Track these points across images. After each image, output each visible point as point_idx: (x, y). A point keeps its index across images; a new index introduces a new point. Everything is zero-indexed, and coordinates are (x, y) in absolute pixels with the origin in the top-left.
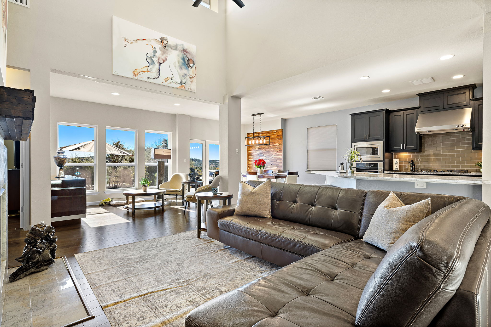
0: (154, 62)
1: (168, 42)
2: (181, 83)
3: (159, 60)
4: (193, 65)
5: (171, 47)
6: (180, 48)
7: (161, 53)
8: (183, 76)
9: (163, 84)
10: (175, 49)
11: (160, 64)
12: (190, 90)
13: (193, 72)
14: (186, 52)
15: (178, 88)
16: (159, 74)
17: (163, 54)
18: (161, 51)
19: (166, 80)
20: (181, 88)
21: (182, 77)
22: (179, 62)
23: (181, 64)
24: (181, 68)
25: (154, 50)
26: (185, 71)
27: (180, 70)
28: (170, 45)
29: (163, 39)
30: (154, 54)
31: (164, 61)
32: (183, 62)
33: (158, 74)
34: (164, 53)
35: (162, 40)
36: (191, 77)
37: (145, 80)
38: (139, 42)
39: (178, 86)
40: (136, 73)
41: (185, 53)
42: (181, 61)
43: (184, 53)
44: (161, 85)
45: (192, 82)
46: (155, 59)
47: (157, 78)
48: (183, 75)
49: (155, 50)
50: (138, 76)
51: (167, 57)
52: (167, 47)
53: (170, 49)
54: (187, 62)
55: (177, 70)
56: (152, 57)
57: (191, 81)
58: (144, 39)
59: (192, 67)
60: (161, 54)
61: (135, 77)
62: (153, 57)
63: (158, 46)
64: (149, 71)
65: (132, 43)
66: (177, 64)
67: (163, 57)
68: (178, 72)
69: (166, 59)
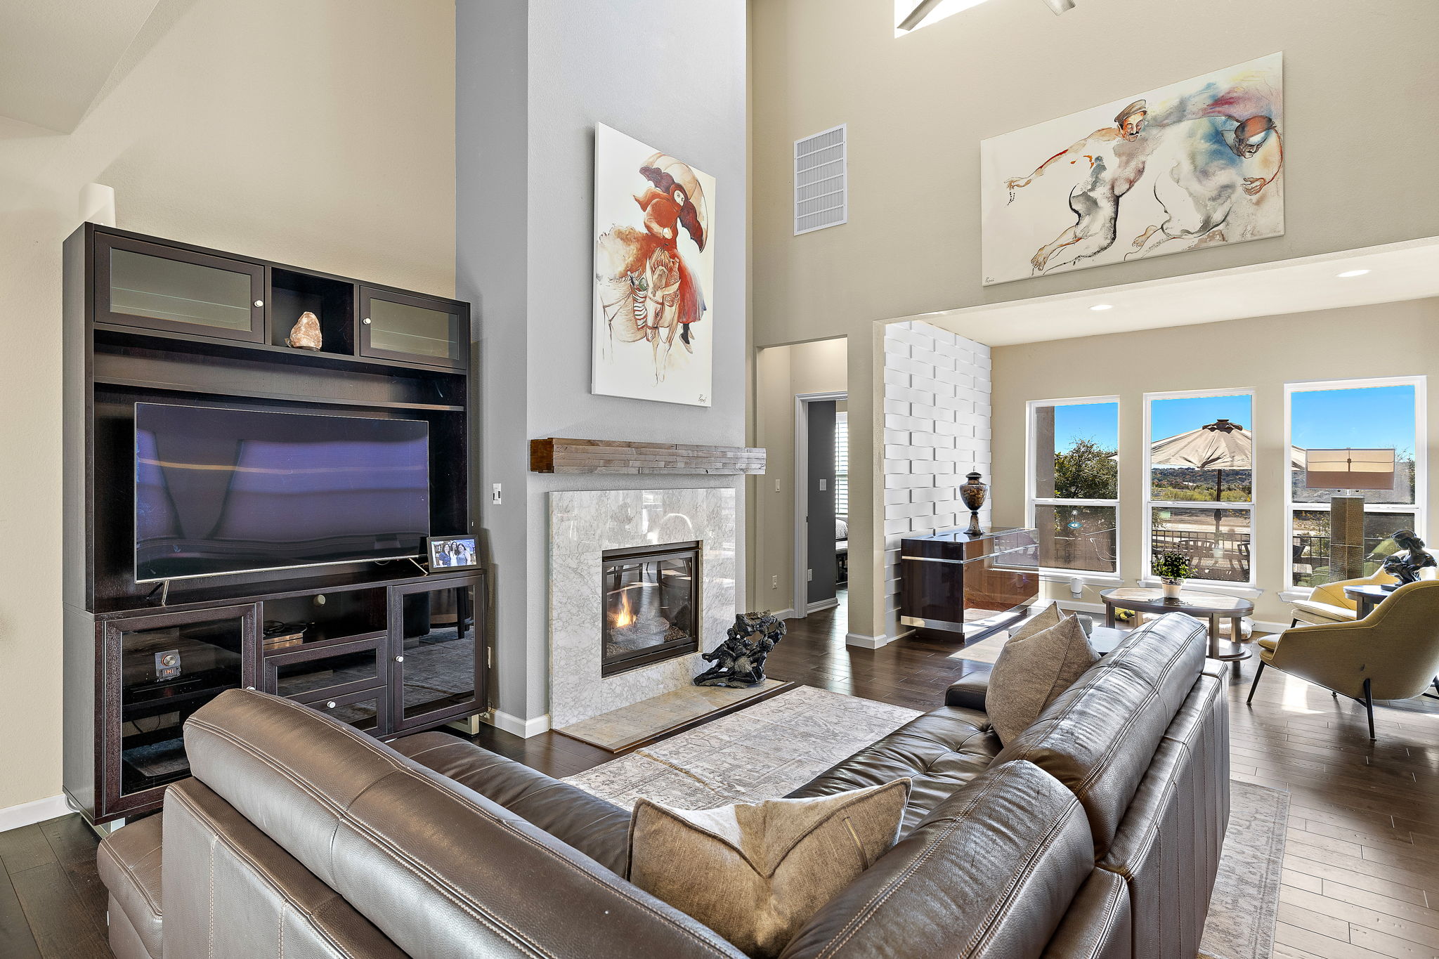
0: (1095, 202)
1: (1145, 112)
2: (1207, 226)
3: (1113, 188)
4: (1262, 134)
5: (1160, 123)
6: (1203, 101)
7: (1121, 162)
8: (1214, 199)
9: (1129, 258)
10: (1174, 122)
11: (1116, 200)
12: (1249, 237)
13: (1266, 162)
14: (1226, 103)
15: (1191, 250)
16: (1115, 232)
17: (1127, 162)
18: (1118, 154)
19: (1138, 243)
20: (1204, 245)
21: (1209, 203)
22: (1193, 157)
23: (1201, 160)
24: (1204, 173)
25: (1095, 166)
26: (1223, 176)
27: (1200, 181)
28: (1155, 119)
29: (1127, 114)
30: (1097, 177)
31: (1131, 183)
32: (1215, 147)
33: (1110, 235)
34: (1126, 156)
35: (1122, 120)
36: (1258, 183)
37: (1070, 267)
38: (1047, 169)
39: (1192, 241)
40: (1041, 259)
41: (1226, 108)
42: (1205, 146)
43: (1219, 112)
44: (1125, 262)
45: (1258, 203)
46: (1101, 194)
47: (1106, 248)
48: (1214, 193)
49: (1099, 165)
50: (1047, 267)
51: (1144, 163)
52: (1144, 130)
53: (1154, 131)
54: (1230, 138)
55: (1187, 189)
56: (1090, 190)
57: (1254, 201)
58: (1061, 154)
59: (1259, 145)
60: (1119, 167)
61: (1037, 273)
62: (1092, 189)
63: (1107, 149)
64: (1080, 235)
65: (1028, 183)
66: (1187, 167)
67: (1130, 172)
68: (1191, 194)
69: (1140, 172)
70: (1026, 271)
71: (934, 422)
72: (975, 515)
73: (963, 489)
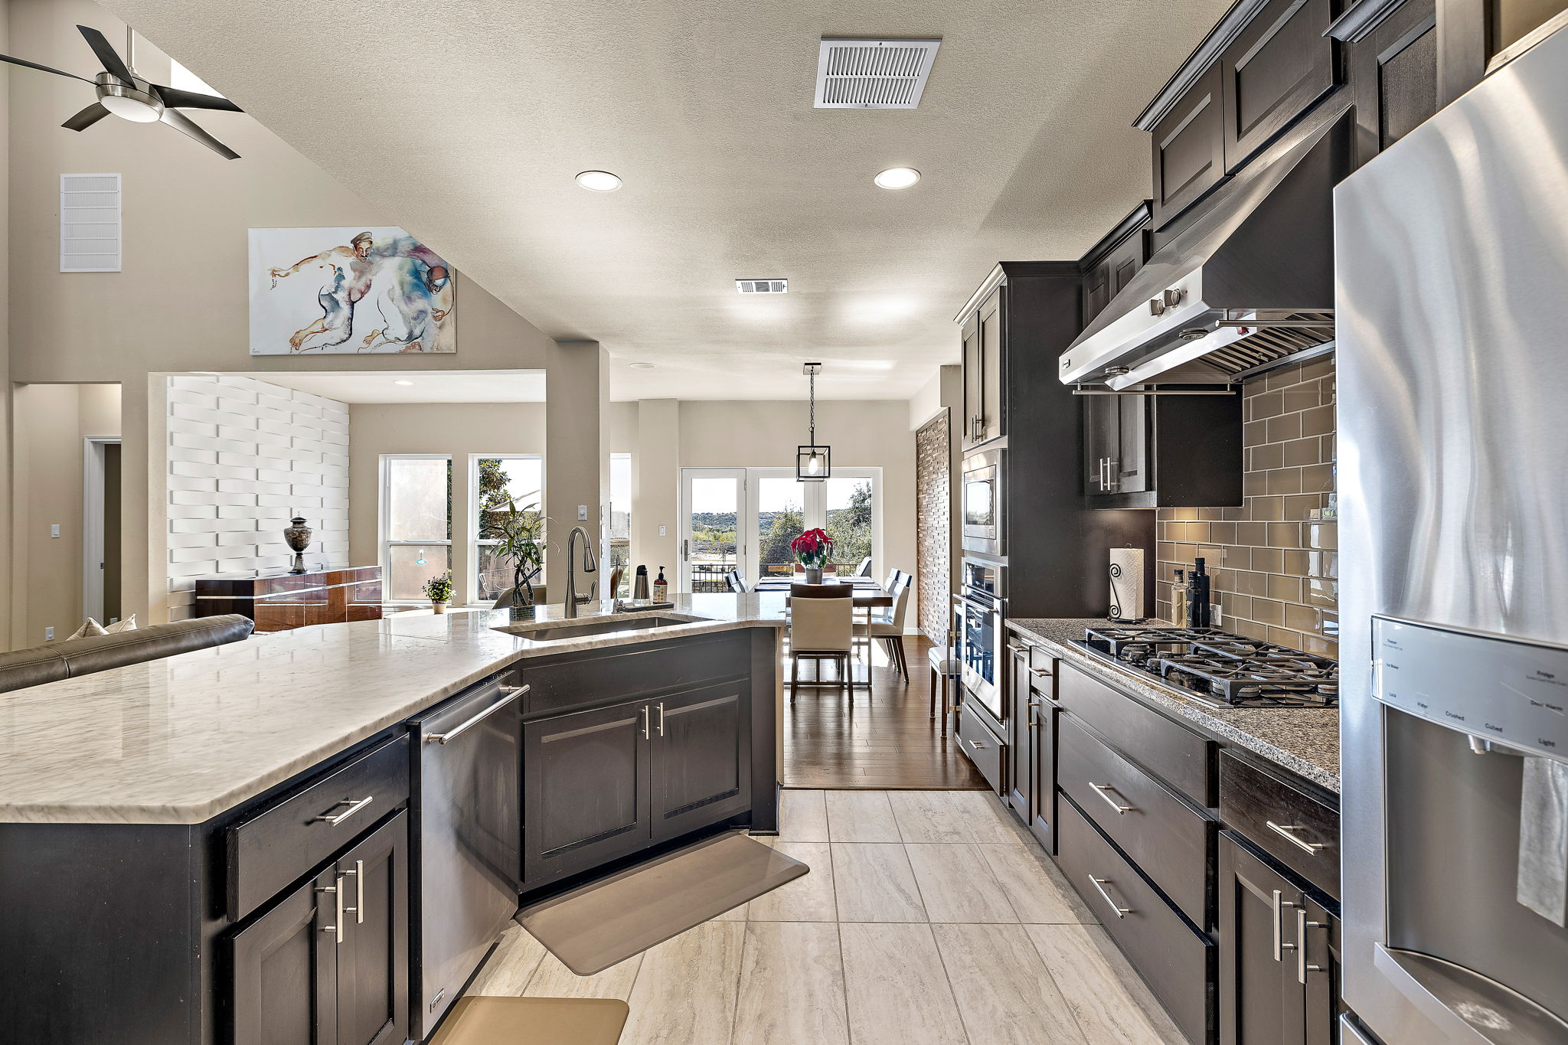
0: (337, 303)
1: (371, 242)
2: (411, 337)
3: (350, 295)
4: (443, 280)
5: (381, 253)
6: (406, 246)
7: (355, 276)
8: (415, 319)
9: (361, 351)
10: (390, 256)
11: (352, 304)
12: (435, 351)
13: (444, 300)
14: (421, 252)
15: (401, 353)
16: (351, 329)
17: (360, 277)
18: (354, 270)
19: (368, 340)
20: (409, 351)
21: (412, 321)
22: (402, 285)
23: (407, 288)
24: (409, 299)
25: (337, 274)
26: (420, 304)
27: (406, 303)
28: (378, 249)
29: (359, 240)
30: (338, 283)
31: (363, 294)
32: (415, 281)
33: (348, 331)
34: (360, 272)
35: (356, 242)
36: (440, 314)
37: (318, 351)
38: (302, 267)
39: (401, 347)
40: (297, 341)
41: (421, 255)
42: (409, 279)
43: (418, 257)
44: (358, 354)
45: (440, 327)
46: (341, 296)
47: (345, 341)
48: (415, 315)
49: (340, 274)
50: (302, 347)
51: (371, 280)
52: (371, 255)
53: (378, 259)
54: (424, 277)
55: (398, 307)
56: (333, 292)
57: (438, 326)
58: (312, 257)
59: (441, 287)
60: (354, 279)
61: (295, 352)
62: (335, 292)
63: (346, 262)
64: (327, 327)
65: (287, 275)
66: (398, 291)
67: (361, 285)
68: (401, 312)
69: (369, 287)
70: (285, 348)
71: (257, 470)
72: (299, 556)
73: (287, 533)
